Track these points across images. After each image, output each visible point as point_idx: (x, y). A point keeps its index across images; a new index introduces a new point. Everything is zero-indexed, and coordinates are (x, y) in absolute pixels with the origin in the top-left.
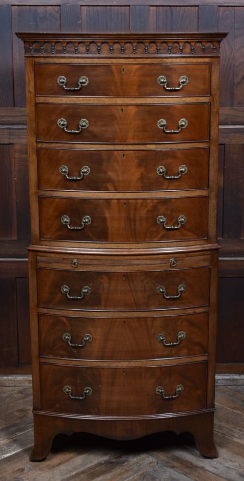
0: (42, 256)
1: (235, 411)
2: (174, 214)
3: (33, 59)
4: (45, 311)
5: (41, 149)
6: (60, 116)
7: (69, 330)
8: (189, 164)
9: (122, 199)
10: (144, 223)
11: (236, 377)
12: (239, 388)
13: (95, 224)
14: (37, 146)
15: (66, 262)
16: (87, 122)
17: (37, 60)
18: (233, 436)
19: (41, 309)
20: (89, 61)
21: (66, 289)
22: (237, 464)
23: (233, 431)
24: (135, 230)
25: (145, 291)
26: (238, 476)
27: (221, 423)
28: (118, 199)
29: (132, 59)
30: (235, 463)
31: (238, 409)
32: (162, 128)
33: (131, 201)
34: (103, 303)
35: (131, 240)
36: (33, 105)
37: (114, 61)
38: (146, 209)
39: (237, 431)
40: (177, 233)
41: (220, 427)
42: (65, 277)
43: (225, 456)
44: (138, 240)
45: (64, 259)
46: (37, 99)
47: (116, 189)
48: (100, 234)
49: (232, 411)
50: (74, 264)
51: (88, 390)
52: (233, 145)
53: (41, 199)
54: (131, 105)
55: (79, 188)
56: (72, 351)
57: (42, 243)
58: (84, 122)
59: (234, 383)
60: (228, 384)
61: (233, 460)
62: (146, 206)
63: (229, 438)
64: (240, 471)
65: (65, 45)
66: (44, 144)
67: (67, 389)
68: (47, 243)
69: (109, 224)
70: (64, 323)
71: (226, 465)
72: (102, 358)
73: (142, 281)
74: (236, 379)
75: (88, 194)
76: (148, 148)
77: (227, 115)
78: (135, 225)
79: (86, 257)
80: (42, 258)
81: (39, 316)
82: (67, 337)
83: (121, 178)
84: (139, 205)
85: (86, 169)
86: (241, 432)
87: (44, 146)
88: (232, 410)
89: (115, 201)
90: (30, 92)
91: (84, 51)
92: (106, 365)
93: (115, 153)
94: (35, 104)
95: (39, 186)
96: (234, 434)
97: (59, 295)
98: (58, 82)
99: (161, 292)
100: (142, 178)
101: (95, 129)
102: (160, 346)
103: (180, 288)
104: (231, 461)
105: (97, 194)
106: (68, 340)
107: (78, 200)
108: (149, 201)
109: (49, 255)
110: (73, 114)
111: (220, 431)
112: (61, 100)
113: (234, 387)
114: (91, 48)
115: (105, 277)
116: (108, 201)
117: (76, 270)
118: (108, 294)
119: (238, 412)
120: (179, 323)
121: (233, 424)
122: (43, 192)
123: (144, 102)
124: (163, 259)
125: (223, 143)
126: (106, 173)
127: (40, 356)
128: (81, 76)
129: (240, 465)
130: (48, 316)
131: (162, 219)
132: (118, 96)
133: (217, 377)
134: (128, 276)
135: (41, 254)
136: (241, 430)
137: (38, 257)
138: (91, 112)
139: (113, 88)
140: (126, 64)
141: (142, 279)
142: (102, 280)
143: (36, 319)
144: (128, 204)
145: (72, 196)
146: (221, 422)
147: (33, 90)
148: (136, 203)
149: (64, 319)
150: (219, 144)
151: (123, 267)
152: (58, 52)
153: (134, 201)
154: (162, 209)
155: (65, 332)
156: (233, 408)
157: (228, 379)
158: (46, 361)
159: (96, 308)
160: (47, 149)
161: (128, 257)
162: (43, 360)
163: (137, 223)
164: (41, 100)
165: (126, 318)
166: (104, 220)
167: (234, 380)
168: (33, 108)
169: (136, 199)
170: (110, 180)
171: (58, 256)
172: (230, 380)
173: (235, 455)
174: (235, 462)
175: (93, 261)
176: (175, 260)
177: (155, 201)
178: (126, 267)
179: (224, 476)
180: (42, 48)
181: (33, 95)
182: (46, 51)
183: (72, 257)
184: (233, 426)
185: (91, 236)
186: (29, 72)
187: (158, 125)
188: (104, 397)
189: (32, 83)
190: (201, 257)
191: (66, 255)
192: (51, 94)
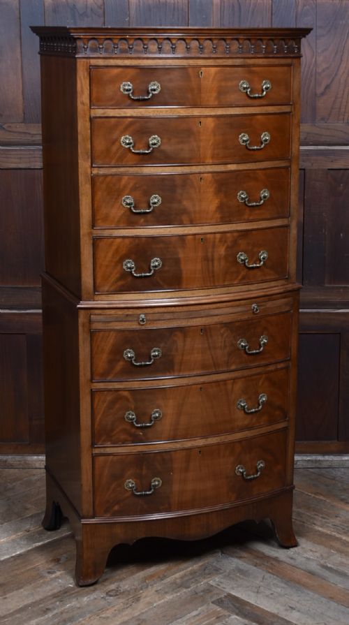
0: (98, 315)
1: (317, 497)
2: (255, 250)
3: (88, 60)
4: (101, 386)
5: (97, 175)
6: (123, 133)
7: (133, 407)
8: (271, 188)
9: (198, 234)
10: (223, 263)
11: (320, 458)
12: (323, 471)
13: (166, 268)
14: (91, 173)
15: (130, 319)
16: (159, 139)
17: (93, 62)
18: (314, 524)
19: (95, 384)
20: (161, 62)
21: (130, 354)
22: (318, 554)
23: (314, 519)
24: (213, 271)
25: (225, 347)
26: (319, 567)
27: (299, 510)
28: (195, 235)
29: (211, 60)
30: (315, 554)
31: (322, 495)
32: (245, 144)
33: (208, 236)
34: (176, 367)
35: (209, 285)
36: (88, 119)
37: (192, 62)
38: (226, 245)
39: (320, 519)
40: (258, 273)
41: (299, 514)
42: (128, 339)
43: (304, 546)
44: (217, 284)
45: (127, 315)
46: (92, 111)
47: (192, 223)
48: (171, 280)
49: (314, 497)
50: (143, 321)
51: (156, 482)
52: (315, 170)
53: (96, 242)
54: (211, 116)
55: (147, 223)
56: (137, 433)
57: (96, 298)
58: (154, 140)
59: (317, 465)
60: (309, 467)
61: (314, 549)
62: (226, 242)
63: (310, 527)
64: (322, 562)
65: (131, 42)
66: (101, 169)
67: (130, 483)
68: (103, 297)
69: (183, 267)
70: (127, 399)
71: (305, 555)
72: (174, 438)
73: (222, 335)
74: (319, 460)
75: (158, 231)
76: (229, 169)
77: (308, 133)
78: (213, 266)
79: (156, 310)
80: (99, 318)
81: (93, 393)
82: (132, 416)
83: (197, 208)
84: (217, 240)
85: (156, 199)
86: (324, 520)
87: (101, 173)
88: (313, 495)
89: (191, 237)
90: (83, 103)
91: (155, 51)
92: (178, 446)
93: (191, 176)
94: (90, 119)
95: (93, 225)
96: (315, 522)
97: (121, 363)
98: (122, 90)
99: (242, 346)
100: (221, 207)
101: (168, 148)
102: (240, 414)
103: (262, 340)
104: (311, 551)
105: (169, 229)
106: (132, 419)
107: (144, 239)
108: (228, 235)
109: (108, 312)
110: (142, 129)
111: (299, 519)
112: (125, 113)
113: (317, 470)
114: (164, 47)
115: (179, 334)
116: (182, 238)
117: (143, 328)
118: (183, 355)
119: (322, 498)
120: (260, 383)
121: (314, 511)
122: (99, 232)
123: (224, 113)
124: (245, 305)
125: (303, 168)
126: (180, 202)
127: (93, 445)
128: (151, 81)
129: (322, 555)
130: (106, 393)
131: (242, 256)
132: (195, 106)
133: (297, 458)
134: (205, 330)
135: (97, 312)
136: (324, 518)
137: (92, 316)
138: (163, 126)
139: (190, 96)
140: (205, 66)
141: (222, 332)
142: (175, 338)
143: (88, 399)
144: (206, 239)
145: (138, 234)
146: (300, 508)
147: (87, 101)
148: (215, 238)
149: (126, 394)
150: (300, 169)
151: (200, 319)
152: (123, 51)
153: (212, 236)
154: (243, 243)
155: (128, 409)
156: (315, 494)
157: (309, 460)
158: (102, 451)
159: (168, 374)
160: (105, 176)
161: (207, 306)
162: (97, 451)
163: (216, 263)
164: (99, 112)
165: (203, 383)
166: (177, 261)
167: (316, 461)
168: (88, 124)
169: (215, 233)
170: (185, 211)
171: (120, 312)
172: (312, 461)
173: (316, 545)
174: (316, 552)
175: (165, 315)
176: (258, 306)
177: (235, 234)
178: (204, 319)
179: (303, 567)
180: (101, 46)
181: (87, 107)
182: (106, 50)
183: (138, 312)
184: (315, 513)
185: (161, 283)
186: (82, 78)
187: (241, 141)
188: (176, 487)
189: (87, 92)
190: (283, 300)
191: (131, 310)
192: (111, 106)
